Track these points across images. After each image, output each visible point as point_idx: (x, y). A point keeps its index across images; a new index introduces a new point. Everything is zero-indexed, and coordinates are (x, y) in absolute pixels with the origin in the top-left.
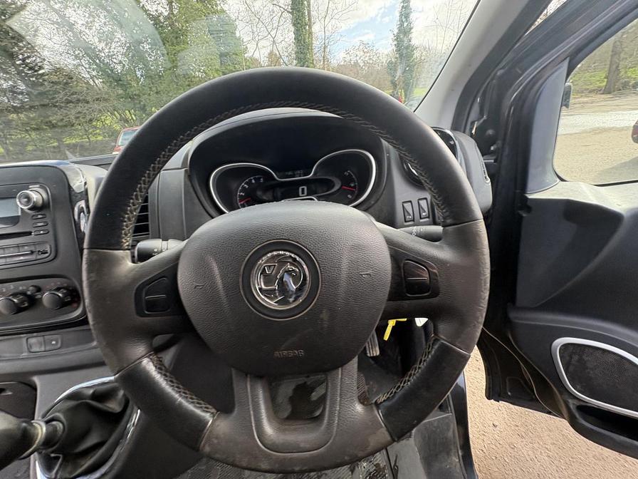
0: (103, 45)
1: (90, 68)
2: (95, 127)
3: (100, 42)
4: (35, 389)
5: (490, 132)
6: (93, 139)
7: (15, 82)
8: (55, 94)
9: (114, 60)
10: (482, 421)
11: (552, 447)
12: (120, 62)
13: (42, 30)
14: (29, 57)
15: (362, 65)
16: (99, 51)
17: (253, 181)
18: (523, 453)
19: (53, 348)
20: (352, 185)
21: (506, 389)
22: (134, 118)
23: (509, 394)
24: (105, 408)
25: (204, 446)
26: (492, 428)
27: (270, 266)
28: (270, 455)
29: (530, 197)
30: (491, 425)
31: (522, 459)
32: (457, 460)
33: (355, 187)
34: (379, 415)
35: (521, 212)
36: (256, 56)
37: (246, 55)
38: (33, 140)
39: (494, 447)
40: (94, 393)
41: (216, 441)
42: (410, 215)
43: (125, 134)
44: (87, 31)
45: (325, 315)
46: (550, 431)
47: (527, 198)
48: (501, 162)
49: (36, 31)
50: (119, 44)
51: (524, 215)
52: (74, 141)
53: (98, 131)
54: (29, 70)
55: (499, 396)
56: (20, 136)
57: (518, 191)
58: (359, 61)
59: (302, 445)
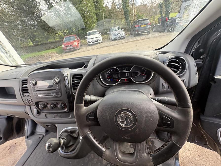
0: (58, 7)
1: (54, 15)
2: (57, 36)
3: (57, 6)
4: (56, 127)
5: (202, 50)
6: (56, 40)
7: (34, 22)
8: (45, 25)
9: (62, 12)
10: (184, 148)
11: (212, 162)
12: (63, 12)
13: (41, 3)
14: (38, 13)
15: (148, 5)
16: (57, 9)
17: (111, 71)
18: (199, 162)
19: (59, 117)
20: (144, 73)
21: (195, 139)
22: (68, 32)
23: (196, 141)
24: (73, 135)
25: (103, 157)
26: (188, 151)
27: (123, 115)
28: (120, 162)
29: (216, 77)
30: (188, 150)
31: (199, 163)
32: (173, 161)
33: (145, 74)
34: (151, 157)
35: (211, 82)
36: (108, 5)
37: (104, 6)
38: (40, 41)
39: (188, 158)
40: (70, 131)
41: (106, 156)
42: (165, 87)
43: (65, 38)
44: (53, 2)
45: (137, 130)
46: (212, 156)
47: (214, 78)
48: (205, 62)
49: (39, 4)
50: (63, 6)
51: (212, 84)
52: (51, 41)
53: (57, 37)
54: (38, 18)
55: (192, 141)
56: (37, 40)
57: (211, 74)
58: (147, 3)
59: (128, 161)
